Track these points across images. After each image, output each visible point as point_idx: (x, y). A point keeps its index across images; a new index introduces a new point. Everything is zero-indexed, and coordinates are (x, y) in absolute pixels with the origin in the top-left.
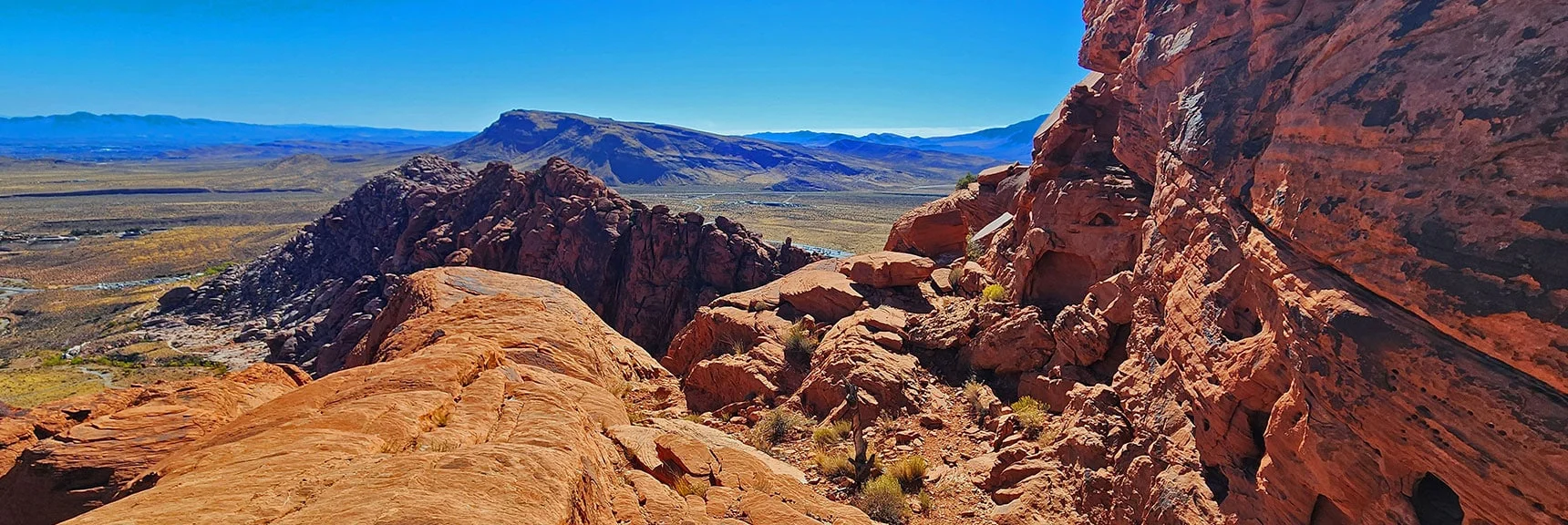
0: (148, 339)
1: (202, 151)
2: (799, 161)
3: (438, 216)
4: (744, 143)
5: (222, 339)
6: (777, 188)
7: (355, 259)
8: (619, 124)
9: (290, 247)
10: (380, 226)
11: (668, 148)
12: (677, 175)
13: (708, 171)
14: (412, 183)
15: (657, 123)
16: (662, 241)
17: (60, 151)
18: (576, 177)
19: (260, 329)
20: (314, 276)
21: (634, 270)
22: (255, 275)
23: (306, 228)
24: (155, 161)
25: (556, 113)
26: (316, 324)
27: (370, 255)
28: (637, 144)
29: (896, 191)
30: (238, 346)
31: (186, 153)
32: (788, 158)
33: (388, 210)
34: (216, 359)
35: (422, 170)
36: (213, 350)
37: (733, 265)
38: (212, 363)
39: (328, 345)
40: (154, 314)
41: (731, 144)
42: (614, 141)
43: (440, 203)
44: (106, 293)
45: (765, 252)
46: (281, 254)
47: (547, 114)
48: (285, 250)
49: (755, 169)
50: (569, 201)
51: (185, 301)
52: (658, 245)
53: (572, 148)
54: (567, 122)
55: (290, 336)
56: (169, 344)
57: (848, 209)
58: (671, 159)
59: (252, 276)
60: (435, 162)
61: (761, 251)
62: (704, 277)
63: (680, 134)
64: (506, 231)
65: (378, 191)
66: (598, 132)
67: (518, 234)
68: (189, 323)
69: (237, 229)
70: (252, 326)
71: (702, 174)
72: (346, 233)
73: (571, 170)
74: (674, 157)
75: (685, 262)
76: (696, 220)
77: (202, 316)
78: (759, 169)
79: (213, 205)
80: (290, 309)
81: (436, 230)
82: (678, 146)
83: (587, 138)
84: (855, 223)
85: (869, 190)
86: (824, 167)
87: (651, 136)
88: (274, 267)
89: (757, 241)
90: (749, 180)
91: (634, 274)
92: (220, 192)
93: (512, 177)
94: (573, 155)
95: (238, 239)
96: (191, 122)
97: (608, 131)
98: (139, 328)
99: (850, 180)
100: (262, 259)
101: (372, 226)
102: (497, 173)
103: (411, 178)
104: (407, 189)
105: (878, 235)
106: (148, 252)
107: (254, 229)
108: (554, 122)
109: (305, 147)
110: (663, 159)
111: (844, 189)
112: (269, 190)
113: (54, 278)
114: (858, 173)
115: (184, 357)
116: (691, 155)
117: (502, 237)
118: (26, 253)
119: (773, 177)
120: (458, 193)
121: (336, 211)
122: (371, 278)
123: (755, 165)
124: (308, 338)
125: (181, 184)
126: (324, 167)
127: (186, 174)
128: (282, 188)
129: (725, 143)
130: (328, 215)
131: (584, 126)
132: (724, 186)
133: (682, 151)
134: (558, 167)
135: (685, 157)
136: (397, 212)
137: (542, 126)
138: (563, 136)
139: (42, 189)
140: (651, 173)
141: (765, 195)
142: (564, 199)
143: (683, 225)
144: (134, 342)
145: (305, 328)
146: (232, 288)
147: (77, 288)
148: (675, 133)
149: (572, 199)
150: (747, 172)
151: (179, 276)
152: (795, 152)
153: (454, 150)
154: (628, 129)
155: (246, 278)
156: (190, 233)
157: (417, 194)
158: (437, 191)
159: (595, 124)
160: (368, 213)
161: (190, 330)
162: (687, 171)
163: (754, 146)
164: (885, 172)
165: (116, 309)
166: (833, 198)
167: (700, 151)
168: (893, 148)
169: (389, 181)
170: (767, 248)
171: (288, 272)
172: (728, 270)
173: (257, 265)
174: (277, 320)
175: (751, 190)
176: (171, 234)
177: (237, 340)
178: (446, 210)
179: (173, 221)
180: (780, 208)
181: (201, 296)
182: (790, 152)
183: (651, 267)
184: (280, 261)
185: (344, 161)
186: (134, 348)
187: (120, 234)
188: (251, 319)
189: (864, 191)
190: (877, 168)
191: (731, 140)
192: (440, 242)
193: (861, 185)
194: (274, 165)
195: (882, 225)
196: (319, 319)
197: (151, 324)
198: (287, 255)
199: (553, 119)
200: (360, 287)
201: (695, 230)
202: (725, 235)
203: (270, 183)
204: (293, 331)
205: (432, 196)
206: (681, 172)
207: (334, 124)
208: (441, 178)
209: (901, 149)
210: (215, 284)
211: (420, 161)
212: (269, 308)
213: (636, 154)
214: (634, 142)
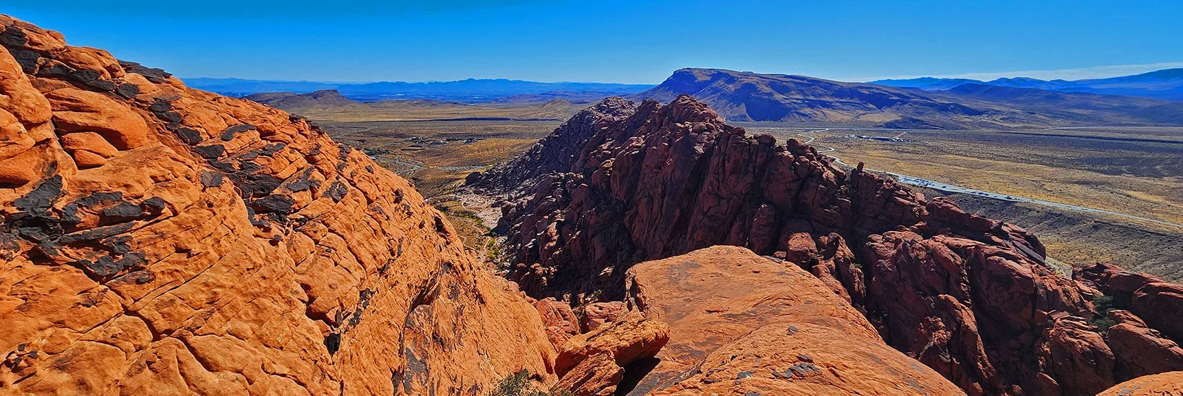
0: (456, 199)
1: (514, 98)
2: (915, 103)
3: (607, 136)
4: (862, 88)
5: (486, 205)
6: (889, 125)
7: (561, 162)
8: (757, 75)
9: (529, 154)
10: (577, 142)
11: (794, 92)
12: (798, 113)
13: (825, 111)
14: (601, 115)
15: (787, 74)
16: (733, 159)
17: (459, 98)
19: (504, 201)
20: (538, 171)
21: (706, 182)
22: (510, 168)
23: (541, 142)
24: (494, 103)
25: (712, 69)
26: (528, 200)
27: (569, 160)
28: (768, 90)
29: (1026, 131)
30: (492, 209)
31: (508, 98)
32: (904, 100)
33: (583, 131)
34: (480, 215)
35: (609, 106)
36: (479, 209)
37: (795, 186)
40: (462, 186)
41: (850, 89)
42: (750, 87)
43: (611, 127)
44: (449, 173)
45: (831, 175)
46: (524, 157)
47: (705, 70)
48: (527, 154)
49: (870, 109)
51: (477, 180)
52: (729, 162)
53: (719, 94)
54: (718, 75)
55: (513, 207)
56: (463, 203)
57: (964, 146)
58: (795, 101)
61: (828, 174)
62: (766, 194)
63: (805, 82)
65: (581, 119)
66: (739, 81)
67: (645, 149)
68: (475, 192)
69: (514, 141)
70: (500, 198)
71: (819, 113)
72: (559, 145)
74: (797, 99)
75: (749, 178)
76: (767, 142)
77: (481, 189)
78: (874, 109)
79: (509, 127)
80: (522, 190)
81: (604, 145)
82: (802, 91)
83: (731, 86)
84: (969, 158)
85: (991, 130)
86: (943, 108)
87: (779, 84)
88: (519, 164)
89: (825, 164)
90: (862, 118)
91: (706, 186)
92: (514, 120)
93: (656, 110)
94: (719, 98)
95: (513, 147)
96: (514, 82)
97: (746, 81)
98: (454, 193)
99: (970, 120)
100: (516, 159)
102: (648, 107)
103: (601, 112)
104: (597, 118)
105: (995, 172)
106: (473, 151)
107: (522, 141)
108: (709, 76)
109: (563, 95)
110: (787, 101)
111: (962, 128)
112: (537, 120)
113: (432, 162)
114: (980, 113)
115: (466, 212)
116: (812, 98)
118: (427, 149)
119: (889, 116)
120: (622, 121)
121: (557, 131)
122: (563, 175)
123: (871, 106)
124: (522, 210)
125: (499, 115)
126: (567, 107)
127: (503, 110)
128: (544, 118)
129: (845, 88)
130: (553, 133)
131: (729, 77)
132: (840, 123)
133: (804, 95)
135: (807, 100)
136: (587, 132)
137: (701, 78)
138: (714, 85)
139: (445, 117)
140: (777, 113)
141: (876, 131)
142: (679, 125)
143: (754, 145)
144: (449, 200)
145: (522, 202)
146: (498, 174)
147: (440, 168)
148: (801, 81)
150: (861, 112)
151: (482, 166)
152: (911, 94)
153: (642, 96)
154: (763, 79)
155: (506, 169)
156: (493, 142)
157: (601, 121)
158: (613, 120)
159: (738, 76)
161: (473, 197)
162: (808, 111)
163: (872, 90)
164: (1014, 113)
165: (451, 181)
166: (948, 135)
167: (821, 95)
168: (1027, 91)
169: (589, 113)
170: (835, 172)
171: (526, 168)
172: (789, 190)
173: (512, 162)
174: (513, 196)
175: (864, 127)
176: (484, 143)
177: (493, 206)
178: (613, 132)
179: (489, 136)
180: (889, 142)
181: (483, 178)
182: (907, 95)
183: (721, 180)
184: (523, 160)
185: (579, 103)
186: (447, 204)
187: (465, 141)
188: (503, 194)
189: (985, 130)
190: (1003, 109)
191: (851, 86)
192: (604, 153)
193: (983, 125)
194: (544, 105)
195: (1001, 162)
196: (530, 198)
197: (459, 191)
198: (528, 157)
199: (708, 74)
200: (555, 180)
201: (765, 150)
202: (791, 156)
203: (539, 116)
204: (516, 203)
205: (609, 123)
206: (802, 111)
207: (580, 82)
208: (618, 112)
209: (1038, 91)
210: (491, 171)
211: (609, 101)
212: (511, 189)
213: (767, 97)
214: (766, 88)
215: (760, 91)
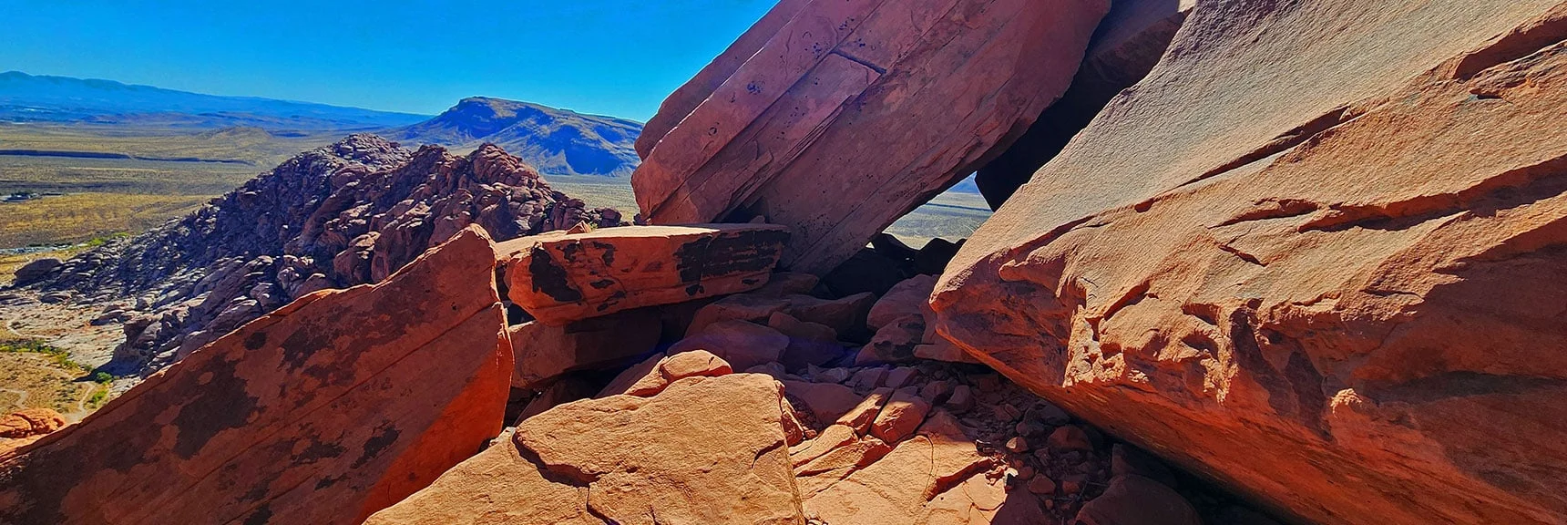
3: (357, 196)
5: (76, 321)
7: (259, 237)
9: (189, 222)
10: (296, 203)
14: (341, 161)
18: (506, 164)
19: (126, 310)
20: (209, 255)
22: (139, 249)
23: (214, 202)
26: (191, 308)
27: (277, 233)
30: (94, 329)
33: (309, 186)
34: (59, 344)
35: (355, 149)
36: (61, 333)
38: (53, 349)
39: (196, 333)
42: (570, 130)
43: (363, 183)
46: (176, 228)
48: (183, 223)
50: (492, 189)
51: (47, 275)
54: (527, 111)
55: (153, 321)
56: (9, 323)
59: (137, 250)
60: (371, 142)
64: (418, 216)
65: (302, 166)
67: (432, 219)
68: (43, 300)
69: (140, 199)
70: (116, 307)
72: (257, 208)
73: (502, 157)
77: (61, 293)
79: (126, 173)
80: (170, 289)
81: (351, 211)
83: (545, 127)
88: (163, 242)
92: (139, 158)
93: (444, 160)
94: (528, 143)
95: (140, 209)
97: (565, 122)
100: (153, 233)
101: (288, 202)
102: (429, 157)
103: (342, 156)
104: (334, 167)
107: (161, 198)
108: (514, 111)
109: (250, 119)
112: (196, 160)
115: (21, 340)
117: (412, 222)
120: (384, 174)
121: (251, 185)
122: (269, 260)
124: (177, 325)
126: (264, 140)
127: (110, 139)
128: (212, 158)
130: (242, 188)
131: (544, 116)
134: (489, 153)
136: (317, 189)
137: (502, 113)
142: (486, 187)
145: (177, 312)
146: (109, 263)
149: (494, 187)
151: (57, 246)
155: (128, 251)
156: (85, 200)
157: (342, 172)
158: (366, 170)
159: (555, 115)
160: (285, 189)
161: (41, 309)
169: (317, 158)
171: (180, 248)
173: (145, 238)
174: (149, 301)
176: (64, 200)
177: (94, 323)
178: (368, 190)
179: (73, 187)
181: (68, 270)
184: (173, 235)
185: (287, 136)
187: (5, 197)
188: (120, 297)
192: (353, 223)
194: (211, 135)
196: (194, 302)
198: (183, 229)
199: (513, 108)
200: (252, 269)
203: (199, 153)
204: (160, 316)
205: (358, 175)
207: (289, 100)
208: (375, 158)
210: (88, 257)
211: (355, 140)
212: (145, 287)
213: (592, 145)
214: (593, 134)
215: (583, 136)
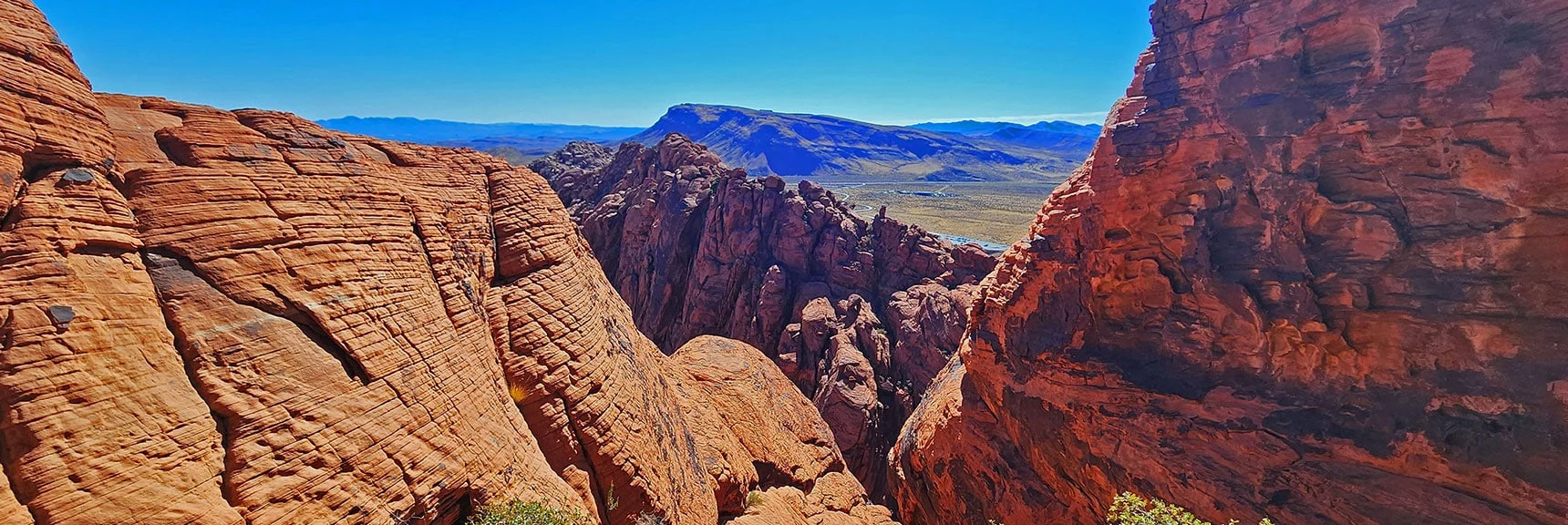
2: (957, 150)
4: (901, 132)
6: (931, 178)
8: (778, 115)
11: (822, 137)
12: (828, 164)
13: (861, 161)
14: (565, 167)
15: (815, 114)
21: (702, 245)
25: (721, 106)
28: (792, 134)
32: (946, 147)
35: (575, 155)
41: (887, 134)
42: (769, 130)
45: (851, 224)
47: (711, 107)
49: (910, 158)
50: (673, 175)
52: (727, 215)
53: (730, 140)
54: (728, 114)
57: (1006, 199)
58: (825, 148)
60: (590, 149)
61: (847, 222)
62: (776, 253)
63: (836, 124)
64: (614, 207)
66: (756, 123)
71: (852, 164)
74: (828, 147)
78: (915, 159)
82: (832, 136)
83: (745, 129)
84: (1011, 213)
85: (1031, 181)
86: (985, 157)
87: (806, 127)
89: (844, 211)
90: (903, 170)
94: (731, 145)
97: (765, 122)
99: (1011, 170)
103: (565, 163)
104: (559, 172)
108: (716, 114)
109: (509, 143)
110: (816, 149)
111: (1005, 180)
114: (1021, 162)
116: (845, 145)
117: (609, 213)
119: (930, 166)
123: (911, 154)
129: (882, 133)
131: (742, 117)
132: (877, 175)
133: (836, 141)
135: (839, 147)
137: (706, 118)
138: (723, 128)
141: (917, 184)
148: (832, 124)
149: (675, 173)
150: (901, 162)
152: (953, 140)
153: (622, 139)
154: (785, 120)
157: (564, 176)
158: (582, 173)
159: (755, 116)
162: (840, 161)
163: (911, 135)
164: (1052, 161)
166: (989, 188)
167: (855, 142)
168: (1065, 136)
169: (544, 165)
175: (904, 180)
180: (929, 198)
182: (948, 141)
189: (1024, 181)
190: (1043, 157)
191: (887, 130)
193: (1023, 175)
199: (717, 112)
201: (772, 195)
202: (802, 202)
206: (834, 161)
207: (538, 123)
208: (590, 162)
209: (1074, 137)
211: (577, 148)
213: (791, 144)
214: (790, 132)
215: (782, 135)
